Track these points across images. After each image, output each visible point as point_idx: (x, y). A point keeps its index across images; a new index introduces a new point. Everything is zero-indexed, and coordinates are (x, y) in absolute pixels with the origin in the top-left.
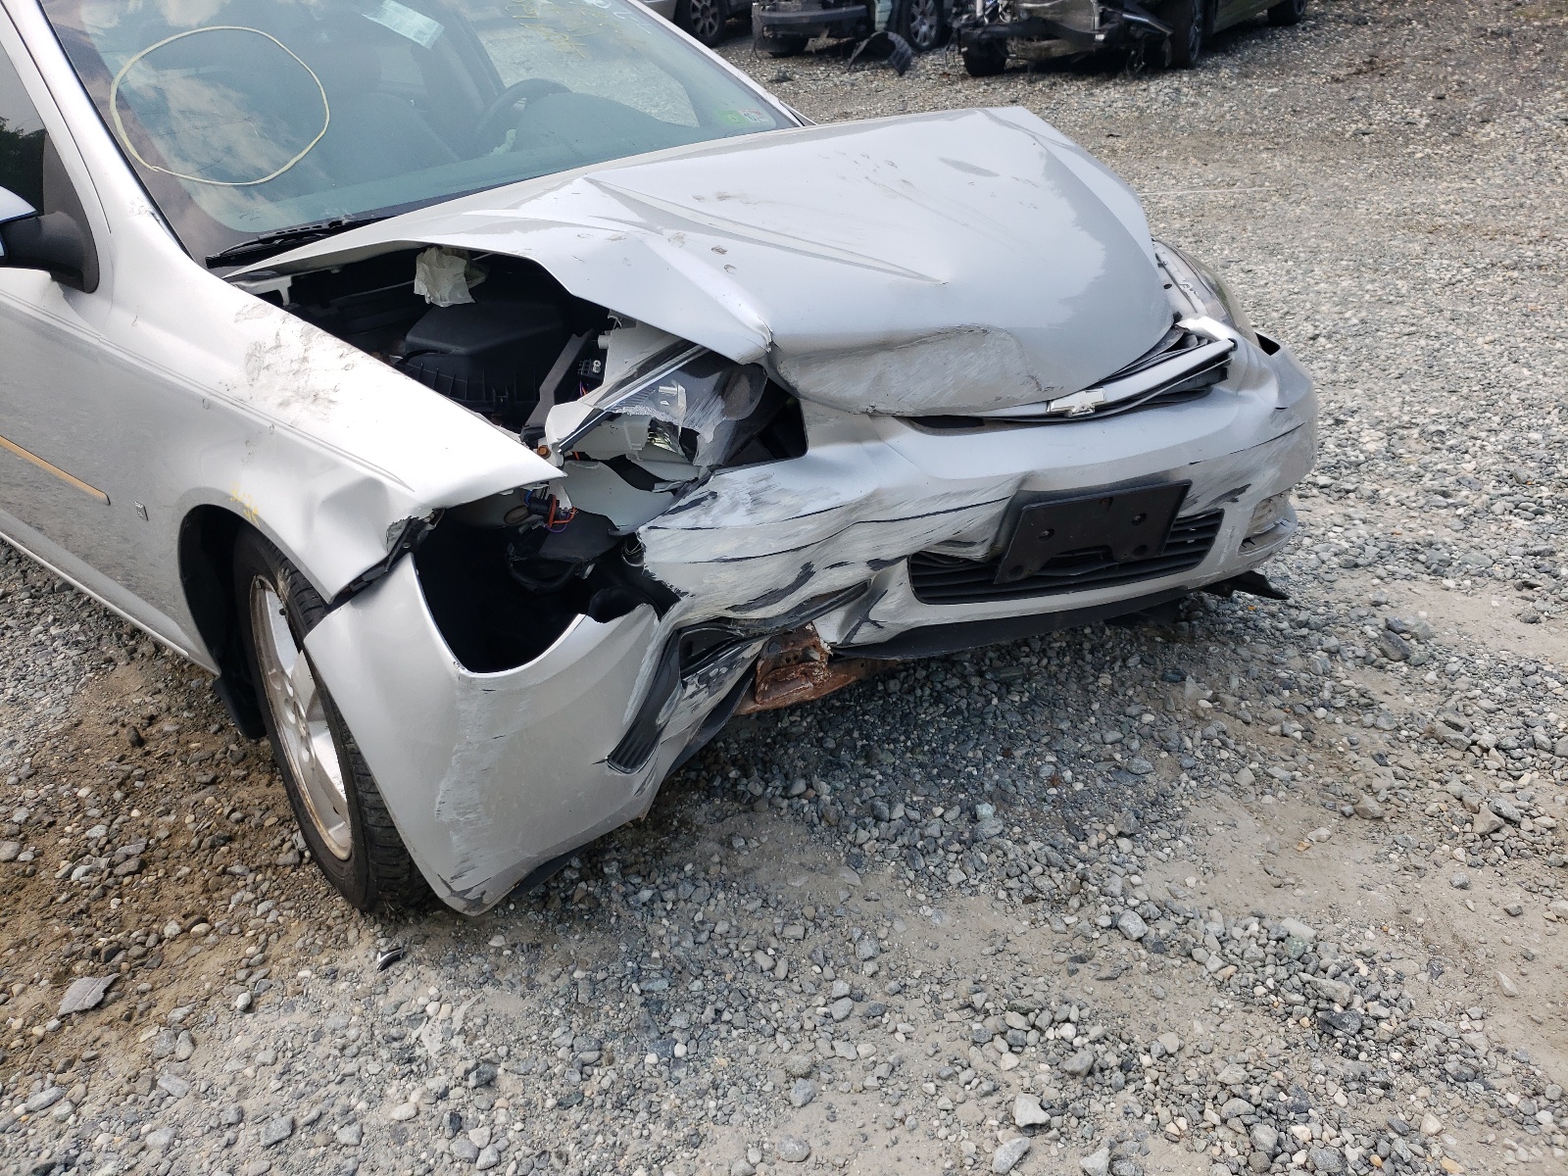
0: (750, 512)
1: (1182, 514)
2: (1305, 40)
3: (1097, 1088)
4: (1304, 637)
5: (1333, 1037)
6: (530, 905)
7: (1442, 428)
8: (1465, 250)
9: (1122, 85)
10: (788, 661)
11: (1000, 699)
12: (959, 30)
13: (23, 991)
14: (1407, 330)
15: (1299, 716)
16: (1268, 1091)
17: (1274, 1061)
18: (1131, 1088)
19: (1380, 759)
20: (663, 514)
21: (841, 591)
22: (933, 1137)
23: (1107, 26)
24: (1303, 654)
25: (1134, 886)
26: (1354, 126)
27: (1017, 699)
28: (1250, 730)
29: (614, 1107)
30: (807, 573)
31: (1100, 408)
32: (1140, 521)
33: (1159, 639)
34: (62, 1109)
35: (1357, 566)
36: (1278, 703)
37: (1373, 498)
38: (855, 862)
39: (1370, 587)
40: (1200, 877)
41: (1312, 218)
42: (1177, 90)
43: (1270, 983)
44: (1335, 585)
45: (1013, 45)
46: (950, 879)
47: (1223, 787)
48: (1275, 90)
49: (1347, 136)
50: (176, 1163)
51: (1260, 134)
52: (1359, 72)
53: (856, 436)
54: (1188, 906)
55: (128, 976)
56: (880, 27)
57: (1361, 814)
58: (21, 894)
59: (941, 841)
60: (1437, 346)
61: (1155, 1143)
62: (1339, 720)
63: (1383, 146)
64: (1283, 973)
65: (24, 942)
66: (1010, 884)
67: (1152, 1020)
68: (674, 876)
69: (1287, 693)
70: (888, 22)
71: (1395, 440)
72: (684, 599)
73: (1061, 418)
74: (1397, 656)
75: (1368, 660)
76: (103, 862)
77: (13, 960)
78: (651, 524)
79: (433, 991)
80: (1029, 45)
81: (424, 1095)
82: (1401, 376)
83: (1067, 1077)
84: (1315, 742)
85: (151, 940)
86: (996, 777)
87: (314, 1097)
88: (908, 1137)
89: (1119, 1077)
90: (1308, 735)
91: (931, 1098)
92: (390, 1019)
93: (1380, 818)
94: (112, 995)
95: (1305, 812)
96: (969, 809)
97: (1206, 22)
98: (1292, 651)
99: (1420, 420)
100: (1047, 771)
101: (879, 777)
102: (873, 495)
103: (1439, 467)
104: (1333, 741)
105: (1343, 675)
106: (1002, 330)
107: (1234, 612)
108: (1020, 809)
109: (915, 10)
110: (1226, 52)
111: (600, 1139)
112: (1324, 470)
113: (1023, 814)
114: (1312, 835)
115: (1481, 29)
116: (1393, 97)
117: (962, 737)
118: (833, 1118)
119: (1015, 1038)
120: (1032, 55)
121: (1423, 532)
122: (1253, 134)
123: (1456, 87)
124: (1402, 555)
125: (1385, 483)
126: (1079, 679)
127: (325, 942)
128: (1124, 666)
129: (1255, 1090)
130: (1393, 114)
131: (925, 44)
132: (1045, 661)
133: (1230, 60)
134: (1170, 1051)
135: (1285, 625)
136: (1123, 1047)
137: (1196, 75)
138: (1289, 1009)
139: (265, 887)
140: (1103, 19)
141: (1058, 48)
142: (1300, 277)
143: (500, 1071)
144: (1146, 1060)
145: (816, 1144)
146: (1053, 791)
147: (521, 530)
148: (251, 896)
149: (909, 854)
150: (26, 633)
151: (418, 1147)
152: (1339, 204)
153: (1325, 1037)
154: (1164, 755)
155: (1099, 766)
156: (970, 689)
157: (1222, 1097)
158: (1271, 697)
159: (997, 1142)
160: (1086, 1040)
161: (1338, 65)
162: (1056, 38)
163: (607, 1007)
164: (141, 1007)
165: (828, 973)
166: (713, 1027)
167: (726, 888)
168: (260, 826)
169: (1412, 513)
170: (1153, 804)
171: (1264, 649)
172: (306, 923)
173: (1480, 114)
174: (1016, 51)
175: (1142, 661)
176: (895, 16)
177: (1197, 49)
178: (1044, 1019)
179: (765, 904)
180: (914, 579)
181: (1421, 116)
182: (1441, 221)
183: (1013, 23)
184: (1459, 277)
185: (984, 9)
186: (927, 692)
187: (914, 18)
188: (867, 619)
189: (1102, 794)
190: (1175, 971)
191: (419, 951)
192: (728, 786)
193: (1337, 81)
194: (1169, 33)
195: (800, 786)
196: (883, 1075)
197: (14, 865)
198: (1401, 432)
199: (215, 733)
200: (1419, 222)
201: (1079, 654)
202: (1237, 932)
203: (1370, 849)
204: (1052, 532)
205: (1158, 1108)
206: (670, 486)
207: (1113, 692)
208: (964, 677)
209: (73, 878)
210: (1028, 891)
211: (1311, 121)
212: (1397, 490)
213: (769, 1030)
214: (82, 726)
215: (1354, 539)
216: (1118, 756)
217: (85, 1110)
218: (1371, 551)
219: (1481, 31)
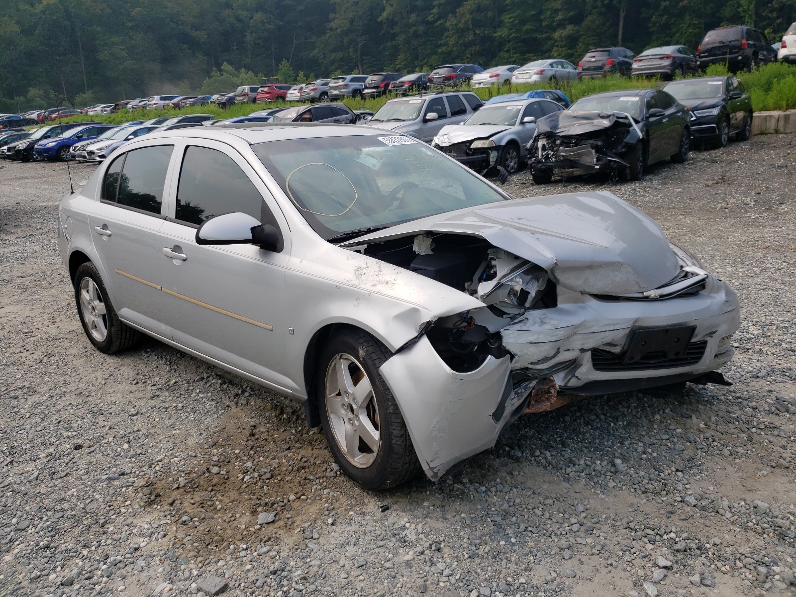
0: (540, 325)
1: (693, 340)
2: (690, 169)
3: (689, 556)
4: (740, 402)
5: (784, 540)
6: (436, 492)
7: (786, 325)
8: (782, 256)
9: (608, 187)
10: (542, 392)
11: (614, 424)
12: (531, 164)
13: (240, 517)
14: (762, 287)
15: (744, 432)
16: (760, 556)
17: (761, 548)
18: (704, 556)
19: (784, 447)
20: (509, 325)
21: (568, 361)
22: (626, 571)
23: (600, 162)
24: (741, 409)
25: (687, 489)
26: (720, 205)
27: (621, 423)
28: (724, 436)
29: (492, 558)
30: (558, 352)
31: (662, 296)
32: (677, 341)
33: (676, 403)
34: (273, 553)
35: (758, 377)
36: (734, 427)
37: (760, 352)
38: (568, 480)
39: (766, 385)
40: (715, 487)
41: (708, 242)
42: (634, 190)
43: (754, 521)
44: (750, 384)
45: (556, 171)
46: (609, 485)
47: (716, 455)
48: (680, 190)
49: (718, 209)
50: (325, 571)
51: (677, 208)
52: (718, 183)
53: (575, 301)
54: (712, 496)
55: (281, 513)
56: (492, 163)
57: (780, 466)
58: (226, 485)
59: (602, 472)
60: (777, 294)
61: (717, 575)
62: (762, 433)
63: (735, 213)
64: (759, 518)
65: (234, 501)
66: (635, 487)
67: (706, 534)
68: (493, 483)
69: (737, 423)
70: (496, 162)
71: (766, 330)
72: (516, 357)
73: (647, 299)
74: (784, 410)
75: (771, 412)
76: (256, 475)
77: (232, 506)
78: (505, 328)
79: (406, 519)
80: (563, 170)
81: (415, 552)
82: (763, 305)
83: (675, 552)
84: (753, 441)
85: (286, 501)
86: (619, 451)
87: (370, 553)
88: (615, 570)
89: (698, 552)
90: (750, 439)
91: (620, 558)
92: (392, 528)
93: (788, 468)
94: (277, 518)
95: (755, 465)
96: (611, 462)
97: (645, 161)
98: (736, 408)
99: (775, 322)
100: (640, 449)
101: (569, 451)
102: (583, 322)
103: (788, 340)
104: (762, 441)
105: (761, 417)
106: (627, 265)
107: (707, 393)
108: (632, 462)
109: (508, 156)
110: (654, 174)
111: (489, 568)
112: (736, 341)
113: (634, 464)
114: (760, 473)
115: (772, 164)
116: (736, 193)
117: (601, 437)
118: (582, 563)
119: (651, 538)
120: (565, 175)
121: (785, 365)
122: (674, 208)
123: (765, 189)
124: (778, 373)
125: (764, 346)
126: (646, 417)
127: (356, 502)
128: (664, 412)
129: (755, 556)
130: (737, 201)
131: (512, 171)
132: (630, 410)
133: (656, 177)
134: (717, 543)
135: (731, 398)
136: (697, 541)
137: (642, 183)
138: (764, 531)
139: (325, 484)
140: (598, 160)
141: (577, 172)
142: (708, 266)
143: (442, 546)
144: (708, 546)
145: (578, 572)
146: (645, 456)
147: (454, 331)
148: (320, 487)
149: (590, 477)
150: (190, 396)
151: (418, 569)
152: (720, 237)
153: (781, 540)
154: (689, 444)
155: (662, 447)
156: (601, 420)
157: (742, 558)
158: (730, 425)
159: (653, 572)
160: (681, 539)
161: (707, 180)
162: (576, 168)
163: (479, 526)
164: (289, 523)
165: (567, 516)
166: (525, 533)
167: (516, 488)
168: (315, 464)
169: (779, 358)
170: (688, 461)
171: (723, 407)
172: (346, 497)
173: (778, 200)
174: (557, 173)
175: (671, 411)
176: (499, 159)
177: (641, 172)
178: (662, 531)
179: (534, 493)
180: (593, 360)
181: (751, 201)
182: (769, 244)
183: (556, 161)
184: (782, 267)
185: (542, 155)
186: (582, 421)
187: (507, 160)
188: (574, 376)
189: (666, 457)
190: (712, 518)
191: (395, 507)
192: (505, 453)
193: (708, 186)
194: (628, 165)
195: (538, 453)
196: (599, 549)
197: (219, 475)
198: (767, 327)
199: (283, 432)
200: (758, 245)
201: (643, 409)
202: (736, 505)
203: (786, 479)
204: (645, 343)
205: (716, 563)
206: (510, 316)
207: (661, 422)
208: (597, 416)
209: (245, 480)
210: (643, 489)
211: (699, 203)
212: (770, 349)
213: (548, 534)
214: (226, 429)
215: (755, 367)
216: (669, 444)
217: (282, 554)
218: (763, 372)
219: (772, 166)
